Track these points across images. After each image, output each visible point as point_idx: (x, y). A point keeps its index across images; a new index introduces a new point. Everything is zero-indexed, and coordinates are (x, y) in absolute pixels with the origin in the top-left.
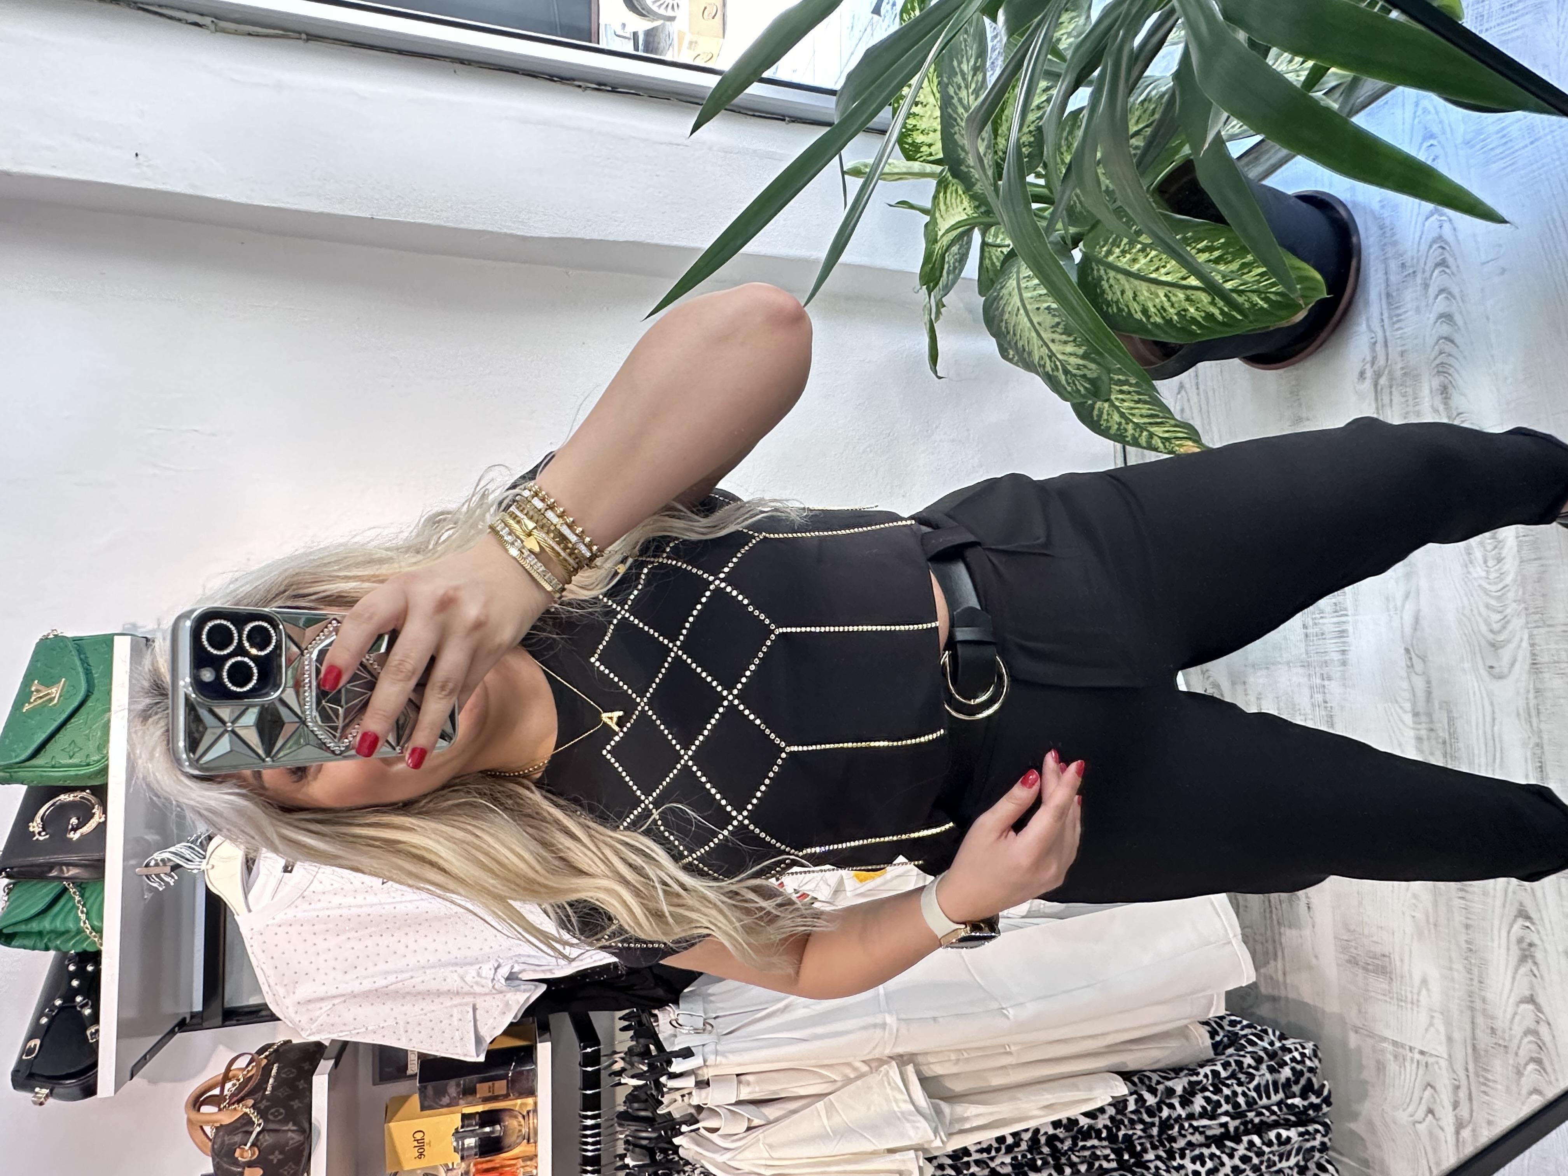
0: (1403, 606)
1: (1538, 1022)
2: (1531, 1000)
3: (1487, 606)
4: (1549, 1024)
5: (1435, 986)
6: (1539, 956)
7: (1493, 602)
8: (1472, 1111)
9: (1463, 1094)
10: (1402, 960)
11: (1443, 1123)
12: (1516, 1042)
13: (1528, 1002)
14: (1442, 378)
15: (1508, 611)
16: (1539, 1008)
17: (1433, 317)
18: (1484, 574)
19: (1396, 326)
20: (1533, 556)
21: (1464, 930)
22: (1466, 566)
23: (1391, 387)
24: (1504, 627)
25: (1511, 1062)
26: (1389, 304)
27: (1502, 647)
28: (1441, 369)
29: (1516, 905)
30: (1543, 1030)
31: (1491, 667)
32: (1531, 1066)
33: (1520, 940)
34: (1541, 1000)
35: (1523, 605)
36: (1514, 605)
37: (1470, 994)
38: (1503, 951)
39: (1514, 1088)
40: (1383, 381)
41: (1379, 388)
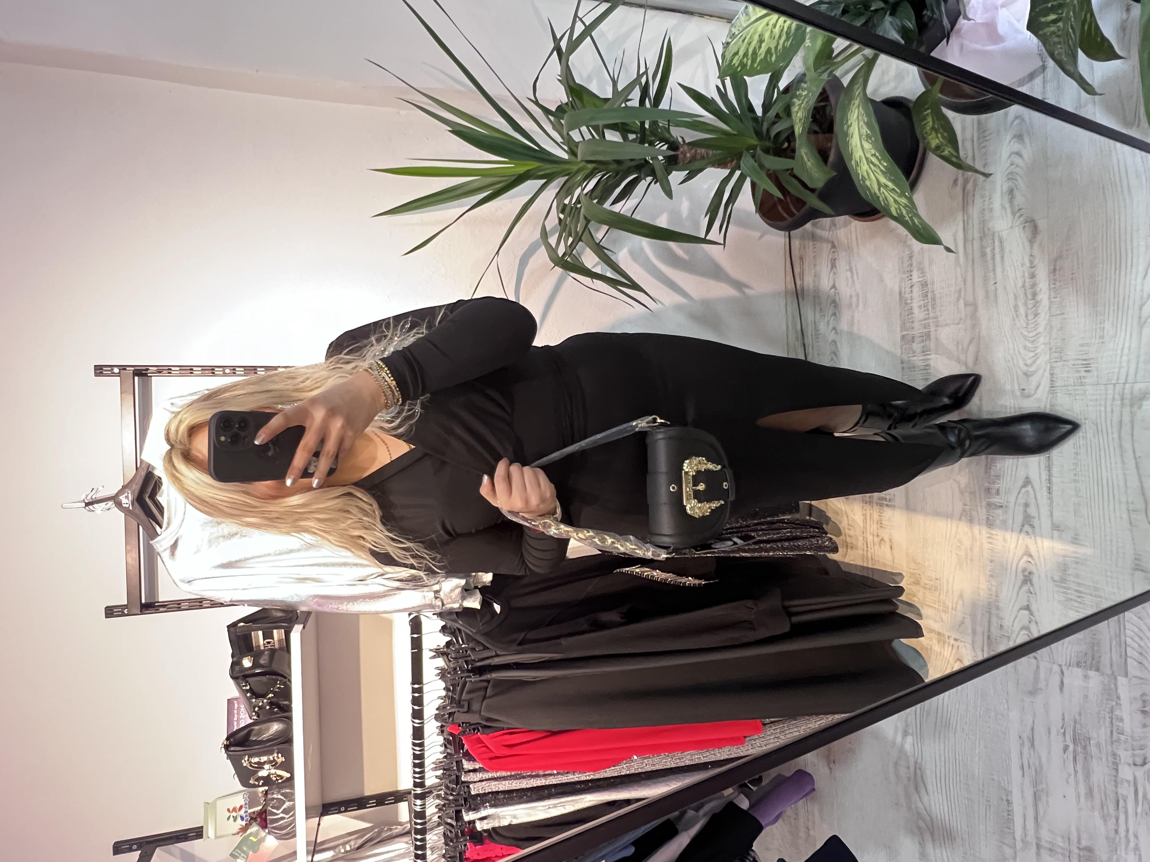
0: (968, 348)
1: (1030, 622)
2: (1027, 608)
3: (1025, 348)
4: (1037, 623)
5: (968, 599)
6: (1035, 580)
7: (1029, 345)
10: (949, 583)
12: (1015, 634)
13: (1025, 609)
14: (1010, 184)
15: (1039, 351)
16: (1032, 614)
17: (1009, 137)
18: (1025, 325)
19: (983, 145)
20: (1059, 312)
21: (989, 563)
22: (1014, 320)
23: (974, 190)
24: (1034, 362)
26: (979, 128)
27: (1031, 376)
28: (1010, 177)
29: (1024, 547)
30: (1033, 626)
31: (1024, 390)
33: (1024, 570)
34: (1034, 608)
35: (1048, 346)
36: (1043, 346)
37: (990, 604)
38: (1013, 577)
40: (970, 186)
41: (966, 192)
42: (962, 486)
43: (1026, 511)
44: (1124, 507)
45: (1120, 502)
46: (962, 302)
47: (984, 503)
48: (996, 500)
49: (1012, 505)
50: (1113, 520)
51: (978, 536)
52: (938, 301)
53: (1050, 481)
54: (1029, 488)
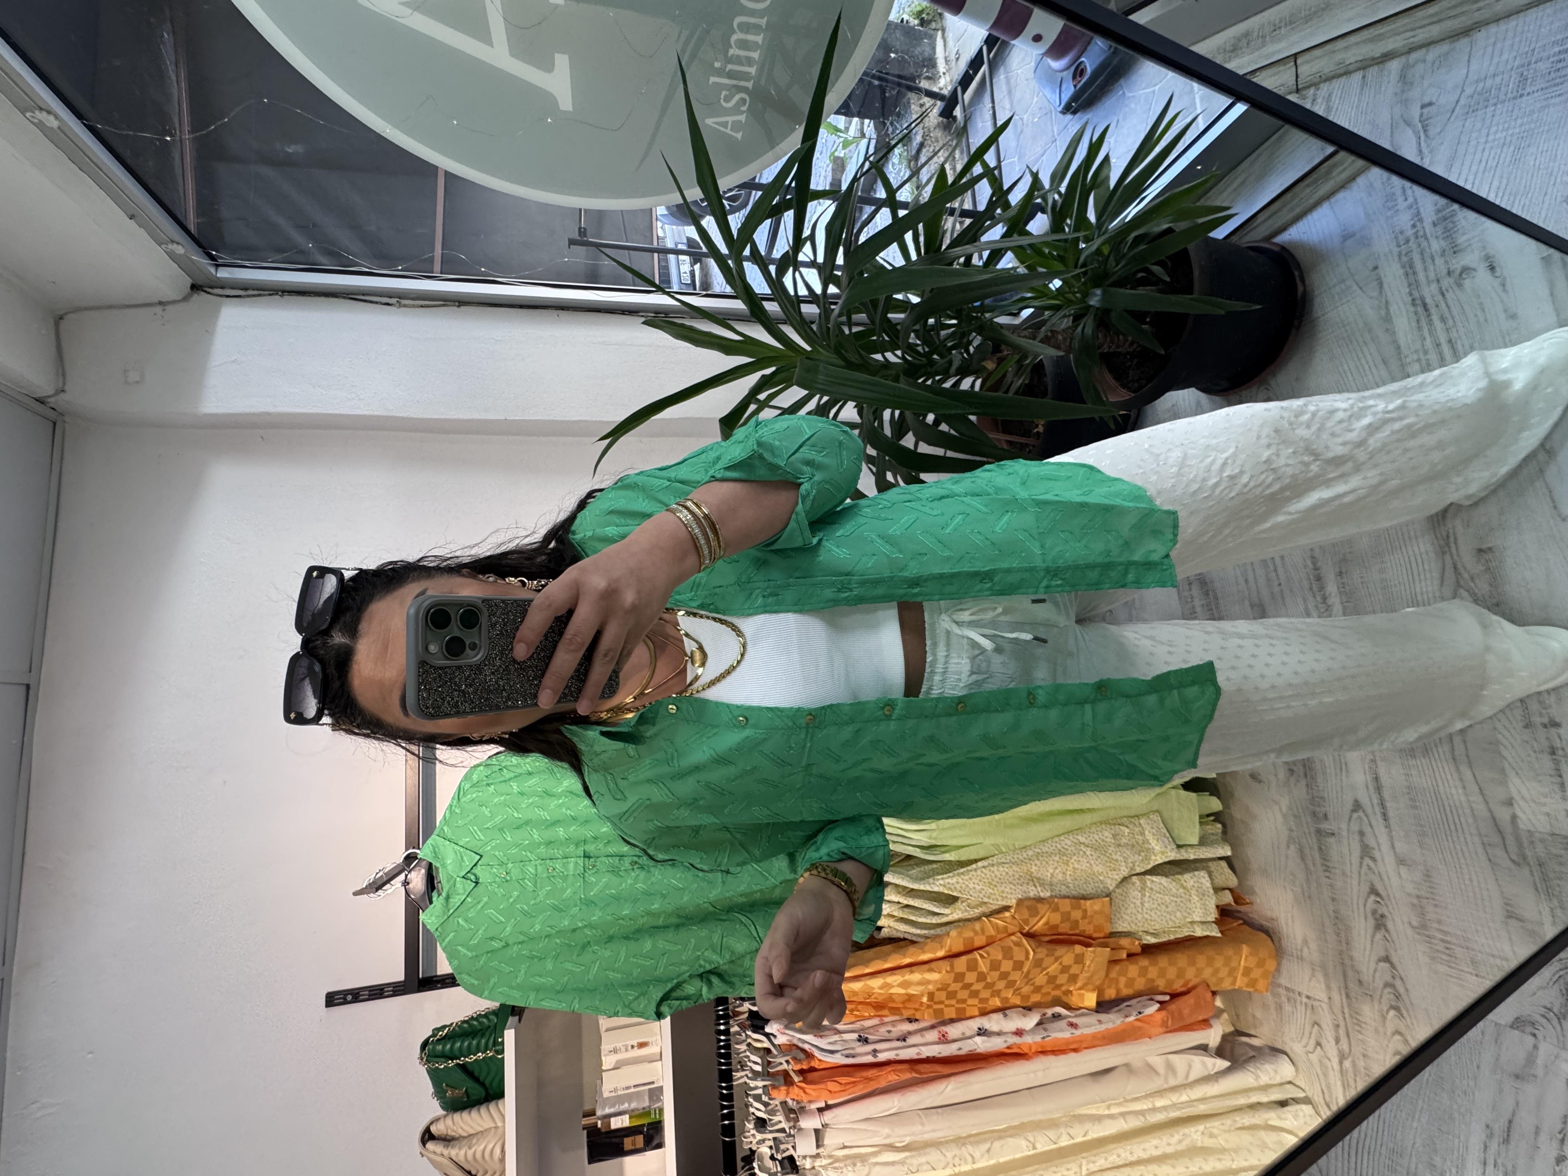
1: (1394, 978)
2: (1387, 959)
4: (1402, 979)
5: (1313, 946)
6: (1390, 925)
8: (1350, 1045)
9: (1342, 1031)
10: (1287, 924)
11: (1330, 1055)
12: (1379, 993)
13: (1385, 961)
16: (1393, 967)
21: (1331, 902)
25: (1376, 1007)
29: (1368, 884)
30: (1398, 983)
32: (1392, 1013)
33: (1374, 912)
34: (1394, 959)
37: (1341, 953)
38: (1362, 919)
39: (1381, 1030)
42: (1284, 809)
43: (1362, 841)
44: (1476, 839)
45: (1471, 834)
46: (1247, 603)
47: (1312, 830)
48: (1325, 826)
49: (1345, 833)
50: (1467, 855)
51: (1312, 868)
52: (1221, 601)
53: (1382, 805)
54: (1361, 813)
